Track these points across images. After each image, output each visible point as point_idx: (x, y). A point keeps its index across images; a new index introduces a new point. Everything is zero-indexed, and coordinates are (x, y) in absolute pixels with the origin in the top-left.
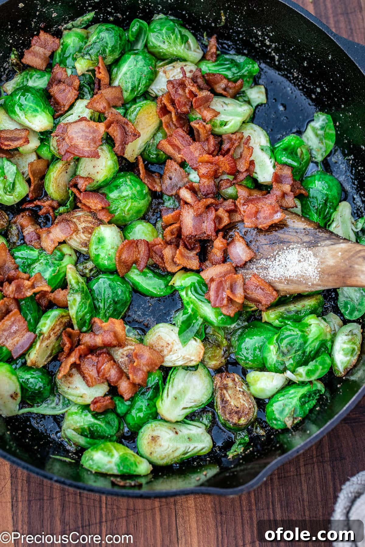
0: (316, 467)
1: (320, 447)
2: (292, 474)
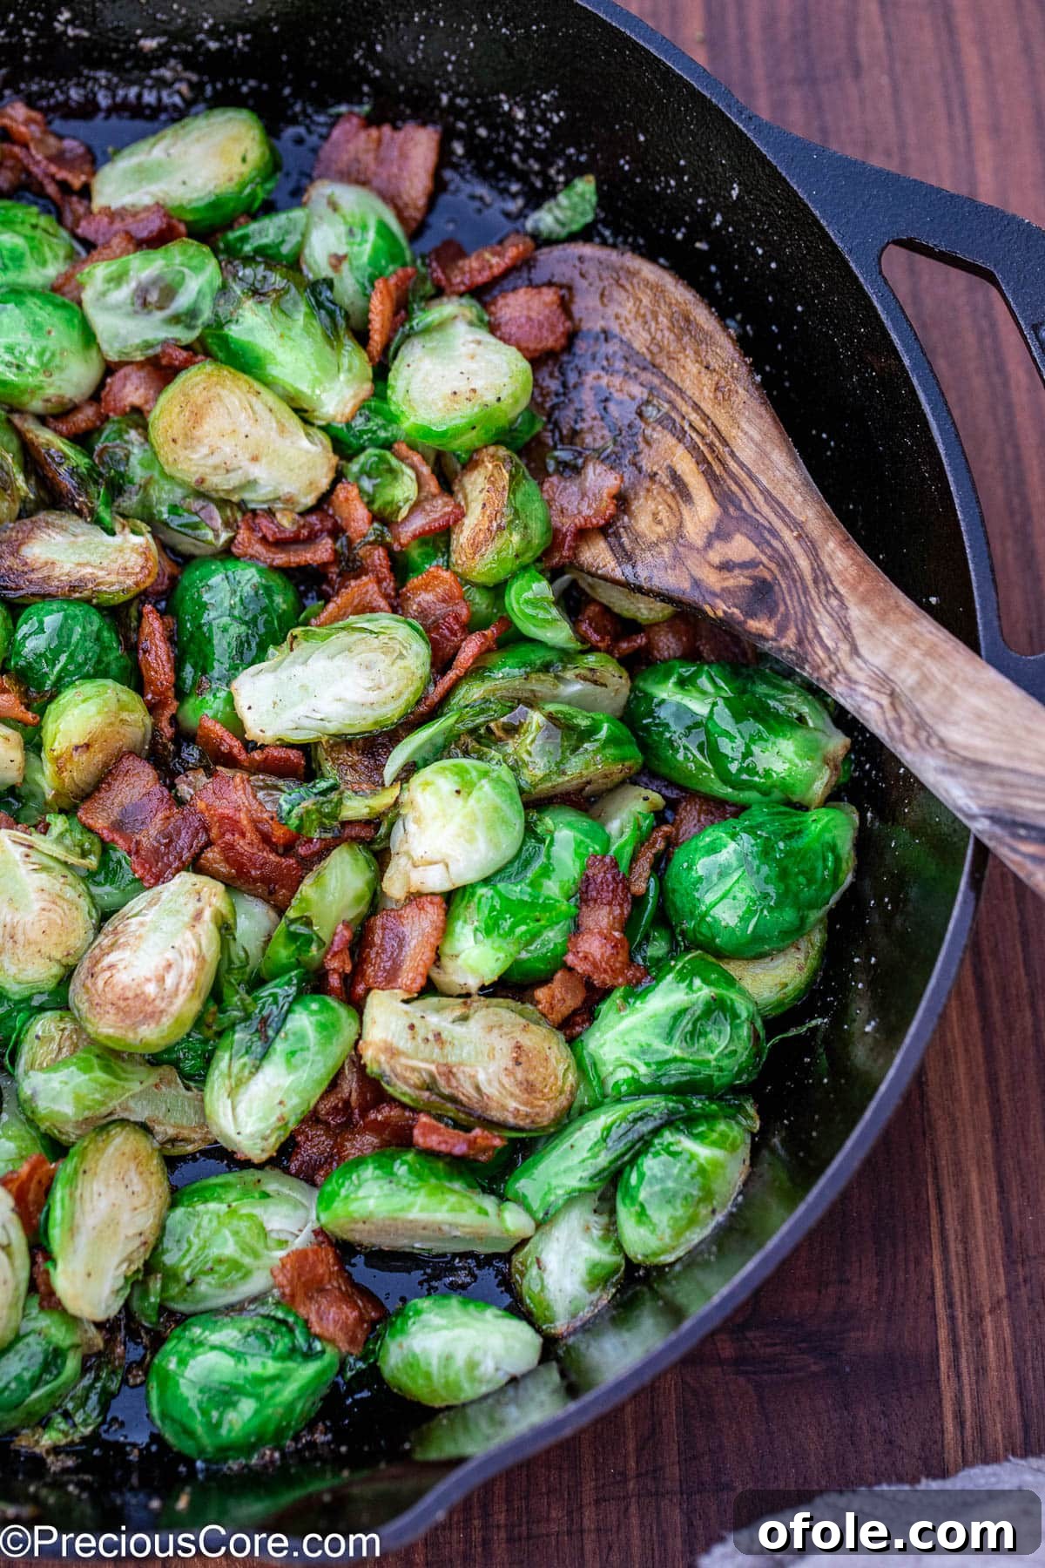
0: (633, 1508)
1: (650, 1447)
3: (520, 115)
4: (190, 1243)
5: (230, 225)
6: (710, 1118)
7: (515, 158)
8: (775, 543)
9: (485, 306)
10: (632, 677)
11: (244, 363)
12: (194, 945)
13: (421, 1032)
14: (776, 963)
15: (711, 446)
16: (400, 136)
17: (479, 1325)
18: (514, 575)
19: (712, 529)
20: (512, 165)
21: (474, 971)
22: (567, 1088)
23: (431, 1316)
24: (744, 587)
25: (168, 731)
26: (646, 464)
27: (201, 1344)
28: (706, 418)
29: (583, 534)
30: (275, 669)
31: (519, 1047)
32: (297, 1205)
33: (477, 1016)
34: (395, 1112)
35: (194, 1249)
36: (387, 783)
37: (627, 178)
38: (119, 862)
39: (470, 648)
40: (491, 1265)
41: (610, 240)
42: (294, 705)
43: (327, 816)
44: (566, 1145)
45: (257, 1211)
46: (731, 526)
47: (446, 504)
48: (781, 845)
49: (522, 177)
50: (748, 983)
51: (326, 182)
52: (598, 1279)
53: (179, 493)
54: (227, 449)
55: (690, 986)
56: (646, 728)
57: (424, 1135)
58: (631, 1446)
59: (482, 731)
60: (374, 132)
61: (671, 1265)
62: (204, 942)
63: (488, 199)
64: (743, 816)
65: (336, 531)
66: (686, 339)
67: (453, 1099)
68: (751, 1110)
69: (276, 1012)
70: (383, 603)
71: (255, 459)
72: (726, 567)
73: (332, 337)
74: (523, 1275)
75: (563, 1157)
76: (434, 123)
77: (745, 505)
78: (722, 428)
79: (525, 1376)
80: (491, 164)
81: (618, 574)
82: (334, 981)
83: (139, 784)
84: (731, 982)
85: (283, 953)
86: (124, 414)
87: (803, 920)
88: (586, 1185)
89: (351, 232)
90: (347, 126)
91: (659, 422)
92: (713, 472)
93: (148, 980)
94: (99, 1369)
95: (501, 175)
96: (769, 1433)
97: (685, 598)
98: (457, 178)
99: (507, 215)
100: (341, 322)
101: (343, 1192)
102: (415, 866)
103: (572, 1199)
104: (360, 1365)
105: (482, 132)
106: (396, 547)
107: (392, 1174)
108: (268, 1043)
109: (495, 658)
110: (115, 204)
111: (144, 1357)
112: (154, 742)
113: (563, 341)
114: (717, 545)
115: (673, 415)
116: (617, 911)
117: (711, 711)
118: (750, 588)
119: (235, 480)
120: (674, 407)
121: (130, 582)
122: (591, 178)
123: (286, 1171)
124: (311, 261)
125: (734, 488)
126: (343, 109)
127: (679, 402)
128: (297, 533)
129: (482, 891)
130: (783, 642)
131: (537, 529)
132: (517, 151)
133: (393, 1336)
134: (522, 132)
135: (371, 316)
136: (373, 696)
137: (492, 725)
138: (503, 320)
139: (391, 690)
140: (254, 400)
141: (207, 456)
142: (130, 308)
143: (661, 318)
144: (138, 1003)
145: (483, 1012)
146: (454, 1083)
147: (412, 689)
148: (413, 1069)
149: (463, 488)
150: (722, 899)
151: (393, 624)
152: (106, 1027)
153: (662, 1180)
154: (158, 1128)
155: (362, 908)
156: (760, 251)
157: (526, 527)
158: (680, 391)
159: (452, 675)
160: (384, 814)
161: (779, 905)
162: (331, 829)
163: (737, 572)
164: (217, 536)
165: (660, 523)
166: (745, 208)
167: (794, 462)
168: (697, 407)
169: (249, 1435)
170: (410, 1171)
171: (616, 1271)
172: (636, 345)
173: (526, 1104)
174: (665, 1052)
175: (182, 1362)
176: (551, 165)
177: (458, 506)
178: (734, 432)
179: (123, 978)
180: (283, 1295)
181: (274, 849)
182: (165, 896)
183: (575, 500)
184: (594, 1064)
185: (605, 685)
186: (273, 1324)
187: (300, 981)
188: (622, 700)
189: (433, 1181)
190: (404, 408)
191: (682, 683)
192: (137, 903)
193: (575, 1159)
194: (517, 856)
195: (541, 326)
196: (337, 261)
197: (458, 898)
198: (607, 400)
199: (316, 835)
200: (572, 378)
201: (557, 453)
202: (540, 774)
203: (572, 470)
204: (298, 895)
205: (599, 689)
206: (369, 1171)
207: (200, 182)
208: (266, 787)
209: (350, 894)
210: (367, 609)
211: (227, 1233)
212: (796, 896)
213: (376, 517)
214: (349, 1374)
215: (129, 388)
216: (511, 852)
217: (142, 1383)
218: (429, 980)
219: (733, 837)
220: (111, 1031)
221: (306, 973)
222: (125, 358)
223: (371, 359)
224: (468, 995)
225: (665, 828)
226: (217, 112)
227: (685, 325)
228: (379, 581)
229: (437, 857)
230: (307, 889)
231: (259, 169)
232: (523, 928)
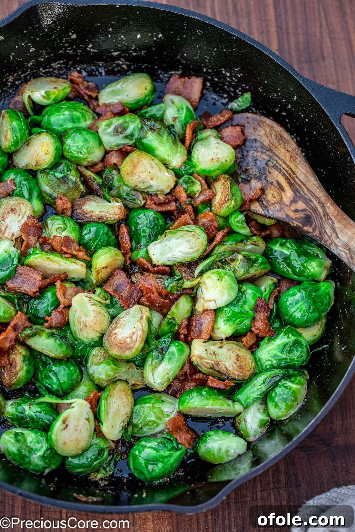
0: (272, 492)
1: (276, 473)
2: (249, 499)
3: (228, 75)
4: (141, 416)
5: (141, 108)
6: (295, 376)
7: (226, 87)
8: (311, 204)
9: (219, 132)
10: (266, 243)
11: (149, 150)
12: (141, 327)
13: (209, 352)
14: (312, 329)
15: (290, 174)
16: (190, 80)
17: (229, 439)
18: (232, 214)
19: (292, 199)
20: (225, 89)
21: (224, 333)
22: (252, 367)
23: (214, 437)
24: (302, 217)
25: (129, 262)
26: (269, 179)
27: (145, 447)
28: (288, 166)
29: (251, 201)
30: (161, 242)
31: (238, 355)
32: (172, 404)
33: (225, 346)
34: (201, 376)
35: (142, 418)
36: (196, 276)
37: (261, 93)
38: (116, 301)
39: (219, 236)
40: (228, 420)
41: (255, 111)
42: (167, 254)
43: (179, 287)
44: (253, 384)
45: (160, 406)
46: (297, 199)
47: (210, 192)
48: (314, 294)
49: (228, 92)
50: (304, 335)
51: (170, 95)
52: (262, 424)
53: (129, 189)
54: (143, 176)
55: (288, 336)
56: (271, 259)
57: (211, 383)
58: (271, 474)
59: (223, 260)
60: (183, 79)
61: (285, 420)
62: (144, 325)
63: (217, 99)
64: (301, 285)
65: (176, 200)
66: (281, 142)
67: (219, 372)
68: (306, 372)
69: (165, 346)
70: (191, 222)
71: (152, 179)
72: (296, 211)
73: (174, 142)
74: (239, 423)
75: (252, 388)
76: (201, 76)
77: (302, 192)
78: (293, 169)
79: (242, 454)
80: (218, 89)
81: (263, 213)
82: (182, 336)
83: (121, 278)
84: (300, 335)
85: (166, 328)
86: (111, 165)
87: (320, 316)
88: (259, 397)
89: (178, 110)
90: (175, 77)
91: (273, 167)
92: (291, 182)
93: (127, 338)
94: (113, 454)
95: (221, 92)
96: (311, 469)
97: (284, 220)
98: (208, 93)
99: (223, 104)
100: (177, 138)
101: (187, 400)
102: (206, 302)
103: (255, 400)
104: (192, 451)
105: (216, 79)
106: (195, 205)
107: (202, 394)
108: (163, 355)
109: (226, 238)
110: (107, 102)
111: (126, 450)
112: (124, 265)
113: (242, 142)
114: (293, 204)
115: (277, 164)
116: (266, 314)
117: (291, 254)
118: (304, 218)
119: (146, 185)
120: (277, 162)
121: (117, 217)
122: (249, 93)
123: (168, 393)
124: (167, 119)
125: (298, 187)
126: (173, 72)
127: (279, 161)
128: (165, 201)
129: (226, 309)
130: (315, 234)
131: (239, 199)
132: (226, 85)
133: (202, 443)
134: (228, 79)
135: (186, 135)
136: (191, 251)
137: (227, 259)
138: (225, 136)
139: (196, 249)
140: (152, 161)
141: (137, 179)
142: (112, 134)
143: (273, 136)
144: (125, 345)
145: (227, 345)
146: (219, 367)
147: (202, 248)
148: (208, 363)
149: (214, 187)
150: (297, 310)
151: (195, 228)
152: (115, 352)
153: (282, 395)
154: (130, 382)
155: (189, 314)
156: (303, 116)
157: (236, 199)
158: (279, 158)
159: (214, 244)
160: (195, 286)
161: (313, 312)
162: (180, 291)
163: (300, 212)
164: (141, 202)
165: (275, 197)
166: (299, 103)
167: (316, 180)
168: (284, 162)
169: (161, 474)
170: (207, 394)
171: (267, 422)
172: (265, 144)
173: (240, 373)
174: (281, 357)
175: (140, 452)
176: (237, 89)
177: (213, 192)
178: (297, 170)
179: (120, 337)
180: (170, 431)
181: (162, 298)
182: (131, 312)
183: (248, 190)
184: (260, 360)
185: (258, 246)
186: (166, 440)
187: (172, 336)
188: (263, 250)
189: (214, 396)
190: (197, 164)
191: (282, 245)
192: (122, 314)
193: (255, 389)
194: (236, 298)
195: (236, 138)
196: (175, 119)
197: (218, 311)
198: (256, 160)
199: (175, 293)
200: (245, 154)
201: (242, 176)
202: (242, 273)
203: (247, 181)
204: (171, 311)
205: (257, 247)
206: (195, 394)
207: (132, 95)
208: (158, 278)
209: (186, 311)
210: (187, 224)
211: (152, 413)
212: (319, 309)
213: (189, 196)
214: (188, 454)
215: (113, 158)
216: (234, 297)
217: (126, 458)
218: (211, 336)
219: (299, 291)
220: (117, 353)
221: (174, 334)
222: (112, 149)
223: (186, 148)
224: (222, 340)
225: (278, 289)
226: (136, 74)
227: (281, 138)
228: (190, 215)
229: (212, 299)
230: (173, 309)
231: (150, 91)
232: (238, 320)
